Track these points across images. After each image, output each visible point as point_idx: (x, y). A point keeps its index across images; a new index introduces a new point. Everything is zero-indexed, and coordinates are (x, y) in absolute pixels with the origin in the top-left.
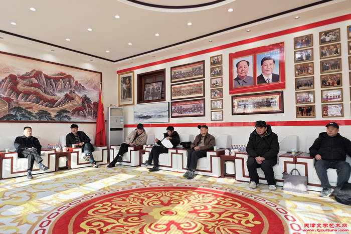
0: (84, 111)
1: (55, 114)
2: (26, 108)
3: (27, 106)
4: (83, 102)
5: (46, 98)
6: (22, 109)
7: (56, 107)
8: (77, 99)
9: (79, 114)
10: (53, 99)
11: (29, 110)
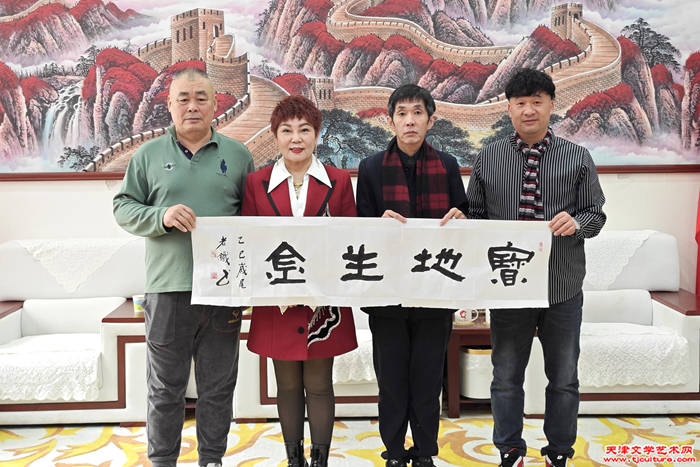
0: (636, 105)
1: (488, 132)
2: (364, 114)
3: (367, 107)
4: (627, 62)
5: (443, 62)
6: (350, 119)
7: (489, 97)
8: (596, 47)
9: (604, 127)
10: (477, 63)
11: (374, 122)
